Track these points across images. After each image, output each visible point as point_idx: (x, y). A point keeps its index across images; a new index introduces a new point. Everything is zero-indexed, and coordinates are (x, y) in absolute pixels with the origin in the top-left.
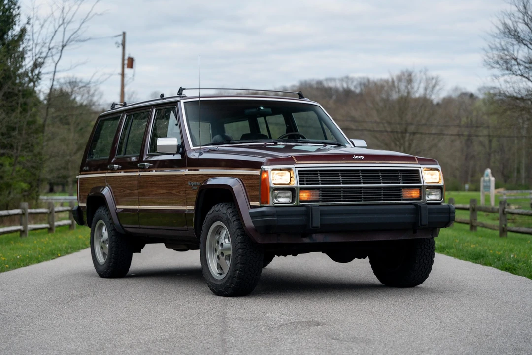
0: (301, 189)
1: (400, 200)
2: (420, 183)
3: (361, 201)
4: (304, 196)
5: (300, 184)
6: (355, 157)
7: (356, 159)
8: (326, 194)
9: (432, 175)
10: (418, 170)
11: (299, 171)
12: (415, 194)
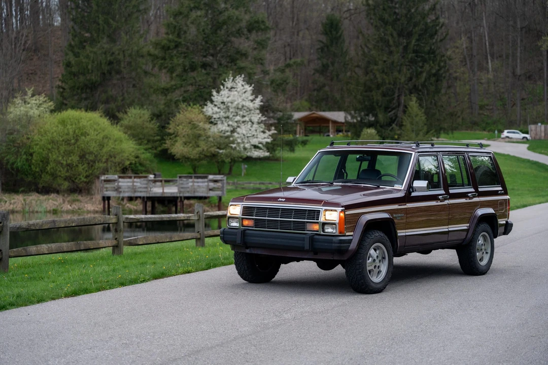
0: (243, 218)
1: (304, 231)
2: (318, 220)
3: (278, 229)
4: (246, 223)
5: (242, 215)
6: (280, 199)
7: (280, 201)
8: (257, 223)
9: (331, 214)
10: (320, 211)
11: (244, 207)
12: (316, 227)
